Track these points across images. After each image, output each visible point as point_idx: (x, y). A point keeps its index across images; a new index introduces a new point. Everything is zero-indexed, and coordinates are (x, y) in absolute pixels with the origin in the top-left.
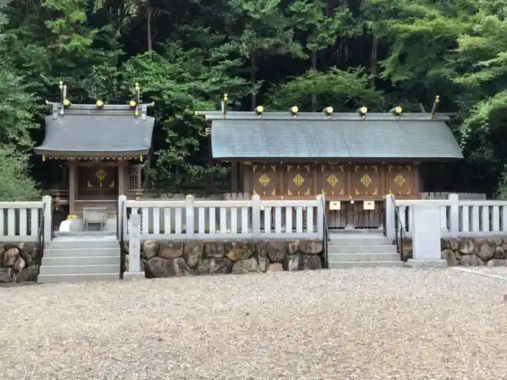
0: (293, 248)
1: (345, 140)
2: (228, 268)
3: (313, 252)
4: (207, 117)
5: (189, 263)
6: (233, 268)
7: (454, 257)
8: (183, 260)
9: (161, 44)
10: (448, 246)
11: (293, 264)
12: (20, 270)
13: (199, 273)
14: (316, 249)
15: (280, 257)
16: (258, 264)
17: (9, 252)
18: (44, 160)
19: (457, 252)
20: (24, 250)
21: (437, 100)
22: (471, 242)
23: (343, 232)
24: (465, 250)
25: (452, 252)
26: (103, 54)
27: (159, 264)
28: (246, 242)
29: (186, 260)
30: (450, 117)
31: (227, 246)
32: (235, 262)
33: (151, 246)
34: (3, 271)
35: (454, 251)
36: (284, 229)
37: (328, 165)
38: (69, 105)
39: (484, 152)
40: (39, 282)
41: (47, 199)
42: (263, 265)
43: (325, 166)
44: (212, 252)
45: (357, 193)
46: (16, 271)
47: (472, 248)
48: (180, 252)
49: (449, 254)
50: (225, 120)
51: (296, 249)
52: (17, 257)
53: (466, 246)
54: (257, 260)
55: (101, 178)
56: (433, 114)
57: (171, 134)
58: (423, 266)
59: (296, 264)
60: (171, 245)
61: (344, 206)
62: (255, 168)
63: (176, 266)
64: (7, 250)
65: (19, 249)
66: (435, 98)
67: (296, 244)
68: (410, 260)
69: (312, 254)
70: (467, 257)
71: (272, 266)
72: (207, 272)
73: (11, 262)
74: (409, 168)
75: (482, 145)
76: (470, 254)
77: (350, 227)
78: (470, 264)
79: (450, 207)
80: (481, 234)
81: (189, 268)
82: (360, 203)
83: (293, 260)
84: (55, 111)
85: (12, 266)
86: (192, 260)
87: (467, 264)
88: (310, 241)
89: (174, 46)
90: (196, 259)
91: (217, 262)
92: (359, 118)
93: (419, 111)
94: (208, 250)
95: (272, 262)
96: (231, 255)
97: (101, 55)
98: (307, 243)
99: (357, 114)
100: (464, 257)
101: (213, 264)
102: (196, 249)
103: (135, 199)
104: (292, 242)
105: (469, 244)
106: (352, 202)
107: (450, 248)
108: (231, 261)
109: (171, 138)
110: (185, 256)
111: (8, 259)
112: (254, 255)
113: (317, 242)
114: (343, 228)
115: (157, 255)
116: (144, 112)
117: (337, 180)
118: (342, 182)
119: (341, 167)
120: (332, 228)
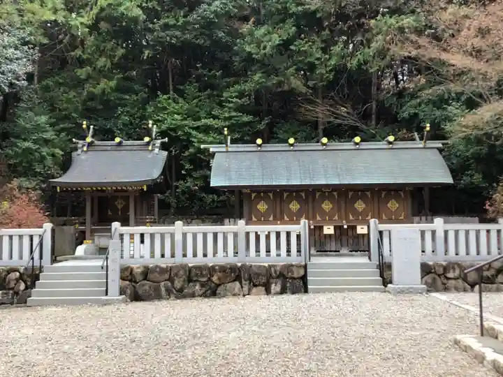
0: (275, 272)
1: (337, 168)
2: (212, 292)
3: (295, 275)
4: (211, 150)
5: (175, 286)
6: (217, 292)
7: (439, 282)
8: (170, 284)
9: (181, 87)
10: (433, 271)
11: (275, 287)
12: (20, 292)
13: (184, 297)
14: (298, 274)
15: (263, 281)
16: (242, 287)
17: (10, 275)
18: (58, 190)
19: (442, 277)
20: (24, 274)
21: (428, 129)
22: (456, 266)
23: (336, 255)
24: (450, 275)
25: (437, 277)
26: (128, 97)
27: (147, 287)
28: (229, 266)
29: (173, 283)
30: (443, 144)
31: (212, 270)
32: (220, 285)
33: (139, 270)
34: (6, 294)
35: (439, 275)
36: (278, 252)
37: (322, 191)
38: (92, 142)
39: (473, 175)
40: (28, 304)
41: (48, 226)
42: (246, 288)
43: (319, 193)
44: (197, 275)
45: (351, 218)
46: (16, 293)
47: (457, 272)
48: (167, 276)
49: (434, 279)
50: (227, 152)
51: (278, 273)
52: (17, 280)
53: (451, 271)
54: (241, 283)
55: (120, 207)
56: (425, 142)
57: (187, 166)
58: (401, 292)
59: (278, 288)
60: (158, 270)
61: (338, 231)
62: (253, 195)
63: (163, 289)
64: (9, 274)
65: (20, 272)
66: (426, 127)
67: (278, 268)
68: (389, 285)
69: (294, 278)
70: (453, 282)
71: (254, 290)
72: (193, 296)
73: (12, 285)
74: (402, 193)
75: (471, 169)
76: (455, 279)
77: (344, 251)
78: (457, 289)
79: (435, 231)
80: (468, 258)
81: (175, 292)
82: (354, 228)
83: (276, 284)
84: (80, 148)
85: (13, 289)
86: (178, 284)
87: (453, 289)
88: (292, 266)
89: (191, 89)
90: (181, 283)
91: (202, 286)
92: (353, 147)
93: (414, 140)
94: (193, 274)
95: (255, 286)
96: (215, 279)
97: (126, 99)
98: (289, 267)
99: (352, 143)
100: (450, 281)
101: (197, 287)
102: (181, 272)
103: (145, 225)
104: (274, 266)
105: (454, 269)
106: (345, 227)
107: (435, 273)
108: (216, 284)
109: (186, 170)
110: (171, 280)
111: (9, 282)
112: (238, 278)
113: (299, 266)
114: (339, 251)
115: (145, 279)
116: (157, 147)
117: (331, 206)
118: (336, 208)
119: (335, 193)
120: (327, 251)
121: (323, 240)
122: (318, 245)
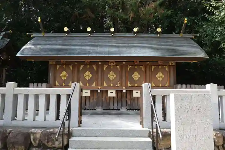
21: (186, 22)
37: (109, 65)
43: (107, 66)
45: (129, 85)
50: (43, 36)
61: (119, 95)
62: (58, 66)
66: (184, 20)
67: (38, 136)
74: (167, 68)
77: (124, 110)
82: (131, 92)
104: (33, 134)
106: (124, 91)
114: (119, 110)
117: (115, 76)
118: (118, 77)
119: (118, 67)
120: (111, 110)
121: (108, 101)
122: (104, 105)
